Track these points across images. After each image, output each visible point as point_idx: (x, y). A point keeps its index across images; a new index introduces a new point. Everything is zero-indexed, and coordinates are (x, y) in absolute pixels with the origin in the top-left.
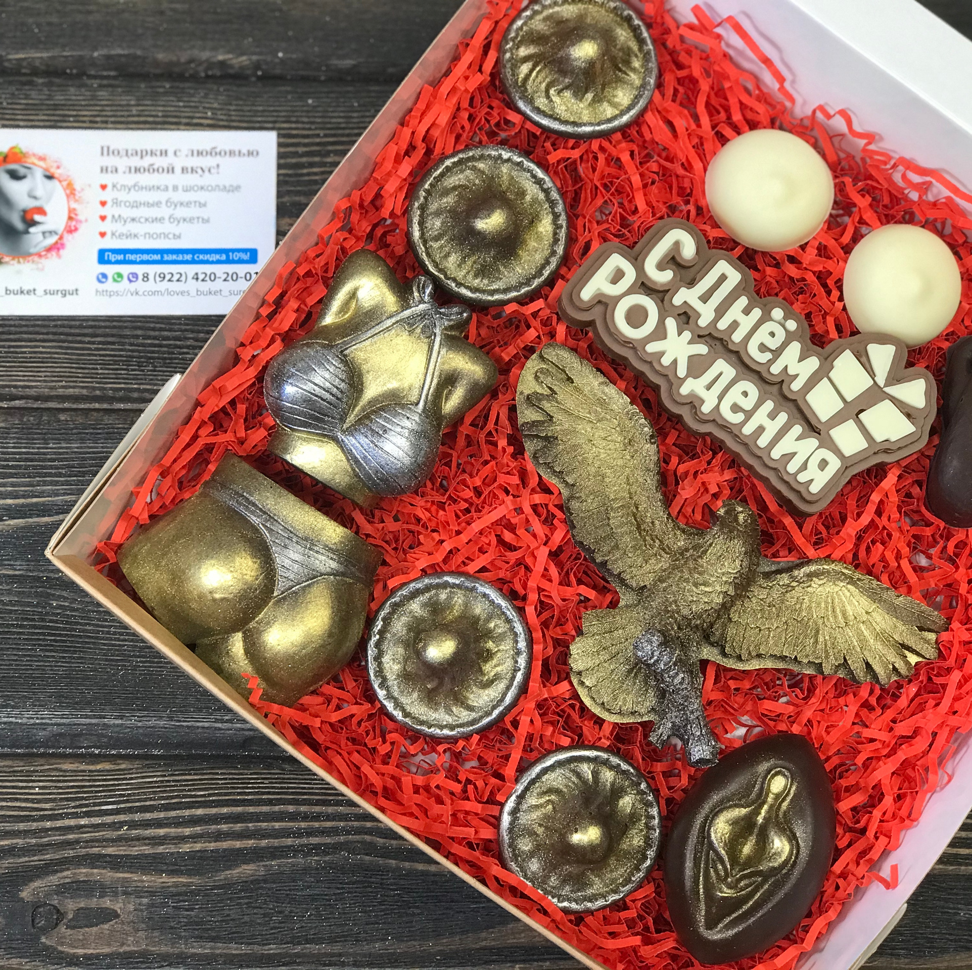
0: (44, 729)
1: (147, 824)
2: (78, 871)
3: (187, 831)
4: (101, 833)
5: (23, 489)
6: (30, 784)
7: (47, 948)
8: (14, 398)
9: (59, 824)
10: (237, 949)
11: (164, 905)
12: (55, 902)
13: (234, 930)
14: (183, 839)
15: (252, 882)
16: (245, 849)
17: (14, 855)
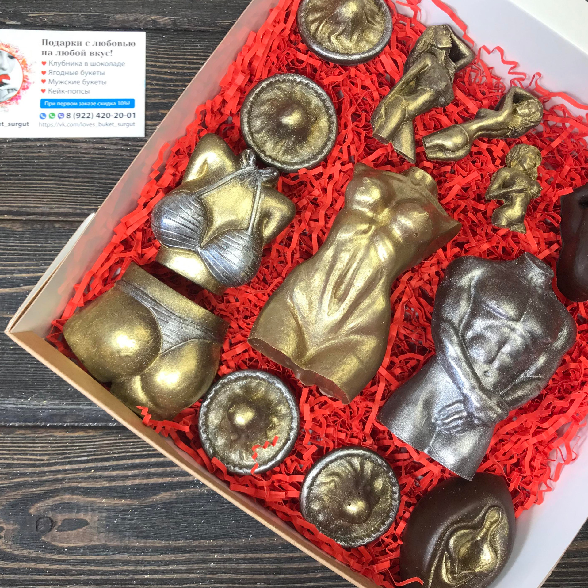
0: (44, 412)
1: (106, 469)
2: (64, 497)
3: (130, 473)
4: (78, 474)
5: (32, 267)
6: (35, 445)
7: (45, 543)
8: (29, 214)
9: (53, 468)
10: (159, 543)
11: (116, 517)
12: (50, 516)
13: (158, 532)
14: (127, 477)
15: (169, 503)
16: (165, 483)
17: (26, 487)
